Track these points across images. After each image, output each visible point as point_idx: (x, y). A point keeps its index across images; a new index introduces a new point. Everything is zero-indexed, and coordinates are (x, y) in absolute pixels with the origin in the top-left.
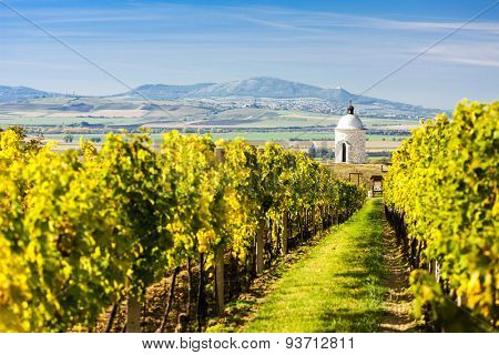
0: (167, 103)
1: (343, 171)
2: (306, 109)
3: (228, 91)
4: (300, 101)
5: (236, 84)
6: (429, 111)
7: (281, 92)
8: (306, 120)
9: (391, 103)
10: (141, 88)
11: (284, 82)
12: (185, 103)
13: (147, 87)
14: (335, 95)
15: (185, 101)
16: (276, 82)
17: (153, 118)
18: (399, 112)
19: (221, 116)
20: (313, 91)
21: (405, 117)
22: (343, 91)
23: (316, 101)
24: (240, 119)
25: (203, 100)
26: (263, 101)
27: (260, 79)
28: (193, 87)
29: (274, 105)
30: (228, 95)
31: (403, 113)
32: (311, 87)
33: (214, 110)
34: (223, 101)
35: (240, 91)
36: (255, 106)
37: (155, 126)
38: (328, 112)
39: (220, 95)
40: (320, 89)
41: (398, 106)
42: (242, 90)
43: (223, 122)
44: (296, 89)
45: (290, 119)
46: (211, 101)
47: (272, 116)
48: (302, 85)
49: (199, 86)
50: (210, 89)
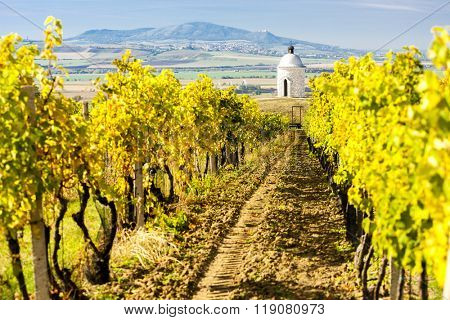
0: (112, 46)
1: (286, 104)
2: (236, 50)
3: (166, 34)
4: (230, 43)
5: (173, 29)
6: (346, 51)
7: (214, 35)
8: (236, 60)
9: (312, 44)
10: (87, 33)
11: (216, 26)
12: (127, 46)
13: (93, 32)
14: (262, 37)
15: (127, 44)
16: (209, 26)
17: (99, 60)
18: (319, 52)
19: (159, 58)
20: (242, 34)
21: (324, 56)
22: (269, 34)
23: (245, 43)
24: (177, 59)
25: (144, 43)
26: (197, 44)
27: (195, 24)
28: (134, 31)
29: (208, 47)
30: (166, 38)
31: (323, 53)
32: (240, 31)
33: (154, 52)
34: (162, 44)
35: (177, 34)
36: (190, 48)
37: (101, 66)
38: (256, 53)
39: (158, 39)
40: (249, 32)
41: (318, 47)
42: (178, 34)
44: (226, 33)
45: (222, 60)
46: (152, 44)
47: (205, 56)
48: (232, 29)
49: (139, 31)
50: (149, 33)
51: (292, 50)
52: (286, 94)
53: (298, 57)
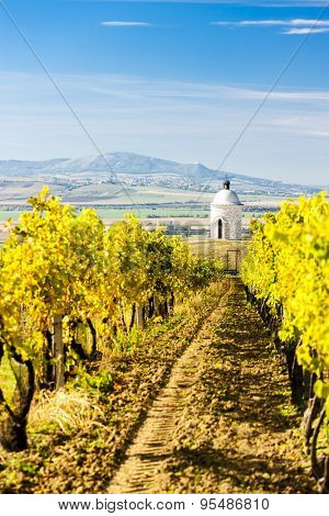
0: (20, 179)
1: (221, 248)
2: (163, 184)
3: (84, 166)
4: (157, 177)
5: (91, 160)
6: (289, 186)
7: (138, 168)
8: (163, 196)
9: (250, 179)
11: (141, 157)
12: (39, 179)
14: (193, 171)
15: (39, 177)
16: (132, 157)
18: (258, 188)
19: (76, 193)
20: (170, 166)
21: (264, 193)
22: (201, 166)
23: (175, 177)
24: (96, 195)
25: (58, 176)
26: (120, 176)
27: (116, 154)
28: (46, 163)
29: (131, 181)
30: (83, 171)
31: (262, 189)
32: (167, 163)
33: (69, 187)
34: (79, 177)
35: (95, 166)
36: (111, 182)
37: (9, 203)
38: (186, 188)
39: (74, 172)
40: (177, 164)
41: (257, 182)
42: (97, 166)
43: (79, 199)
44: (152, 164)
46: (67, 177)
47: (128, 192)
49: (52, 162)
50: (64, 165)
51: (227, 185)
52: (220, 236)
53: (234, 193)
